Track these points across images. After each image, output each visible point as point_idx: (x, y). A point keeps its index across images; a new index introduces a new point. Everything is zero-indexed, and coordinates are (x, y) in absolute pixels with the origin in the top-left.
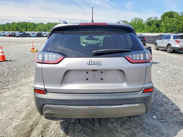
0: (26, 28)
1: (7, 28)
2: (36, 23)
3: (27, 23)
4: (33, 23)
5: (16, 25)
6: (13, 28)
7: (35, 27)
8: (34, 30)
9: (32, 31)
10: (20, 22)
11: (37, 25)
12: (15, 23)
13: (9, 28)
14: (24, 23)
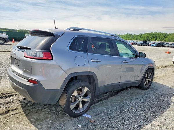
0: (156, 37)
1: (139, 38)
2: (168, 33)
3: (159, 33)
4: (164, 33)
5: (147, 35)
6: (144, 38)
7: (165, 38)
8: (164, 40)
9: (161, 41)
10: (152, 33)
11: (168, 35)
12: (148, 33)
13: (141, 38)
14: (155, 34)
